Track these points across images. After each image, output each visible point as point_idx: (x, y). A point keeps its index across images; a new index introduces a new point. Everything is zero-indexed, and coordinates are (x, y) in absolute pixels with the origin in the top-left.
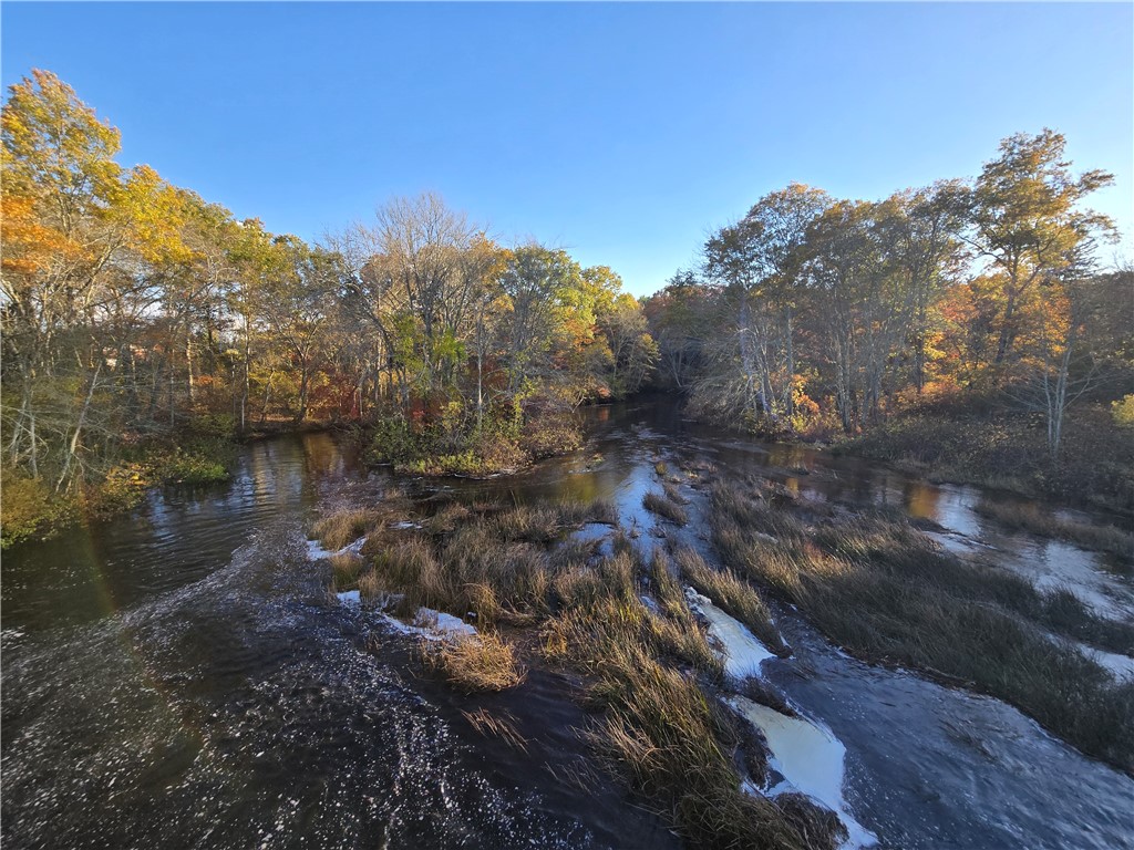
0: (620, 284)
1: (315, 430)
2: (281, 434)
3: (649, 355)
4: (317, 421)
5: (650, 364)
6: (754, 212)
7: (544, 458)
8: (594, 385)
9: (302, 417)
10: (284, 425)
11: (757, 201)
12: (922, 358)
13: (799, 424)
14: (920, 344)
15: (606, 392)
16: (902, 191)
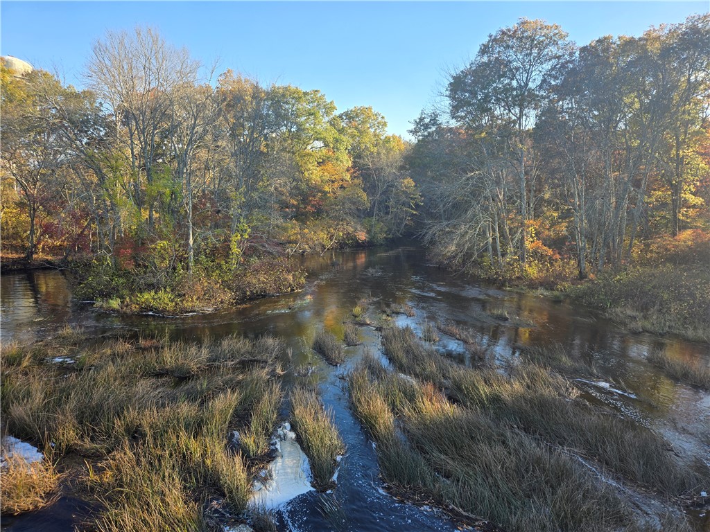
0: (385, 124)
1: (47, 267)
2: (10, 270)
3: (412, 198)
4: (49, 258)
5: (412, 209)
6: (484, 50)
7: (251, 299)
8: (351, 230)
9: (32, 253)
10: (14, 261)
11: (487, 39)
12: (677, 204)
13: (533, 271)
14: (676, 189)
15: (362, 236)
16: (657, 27)
